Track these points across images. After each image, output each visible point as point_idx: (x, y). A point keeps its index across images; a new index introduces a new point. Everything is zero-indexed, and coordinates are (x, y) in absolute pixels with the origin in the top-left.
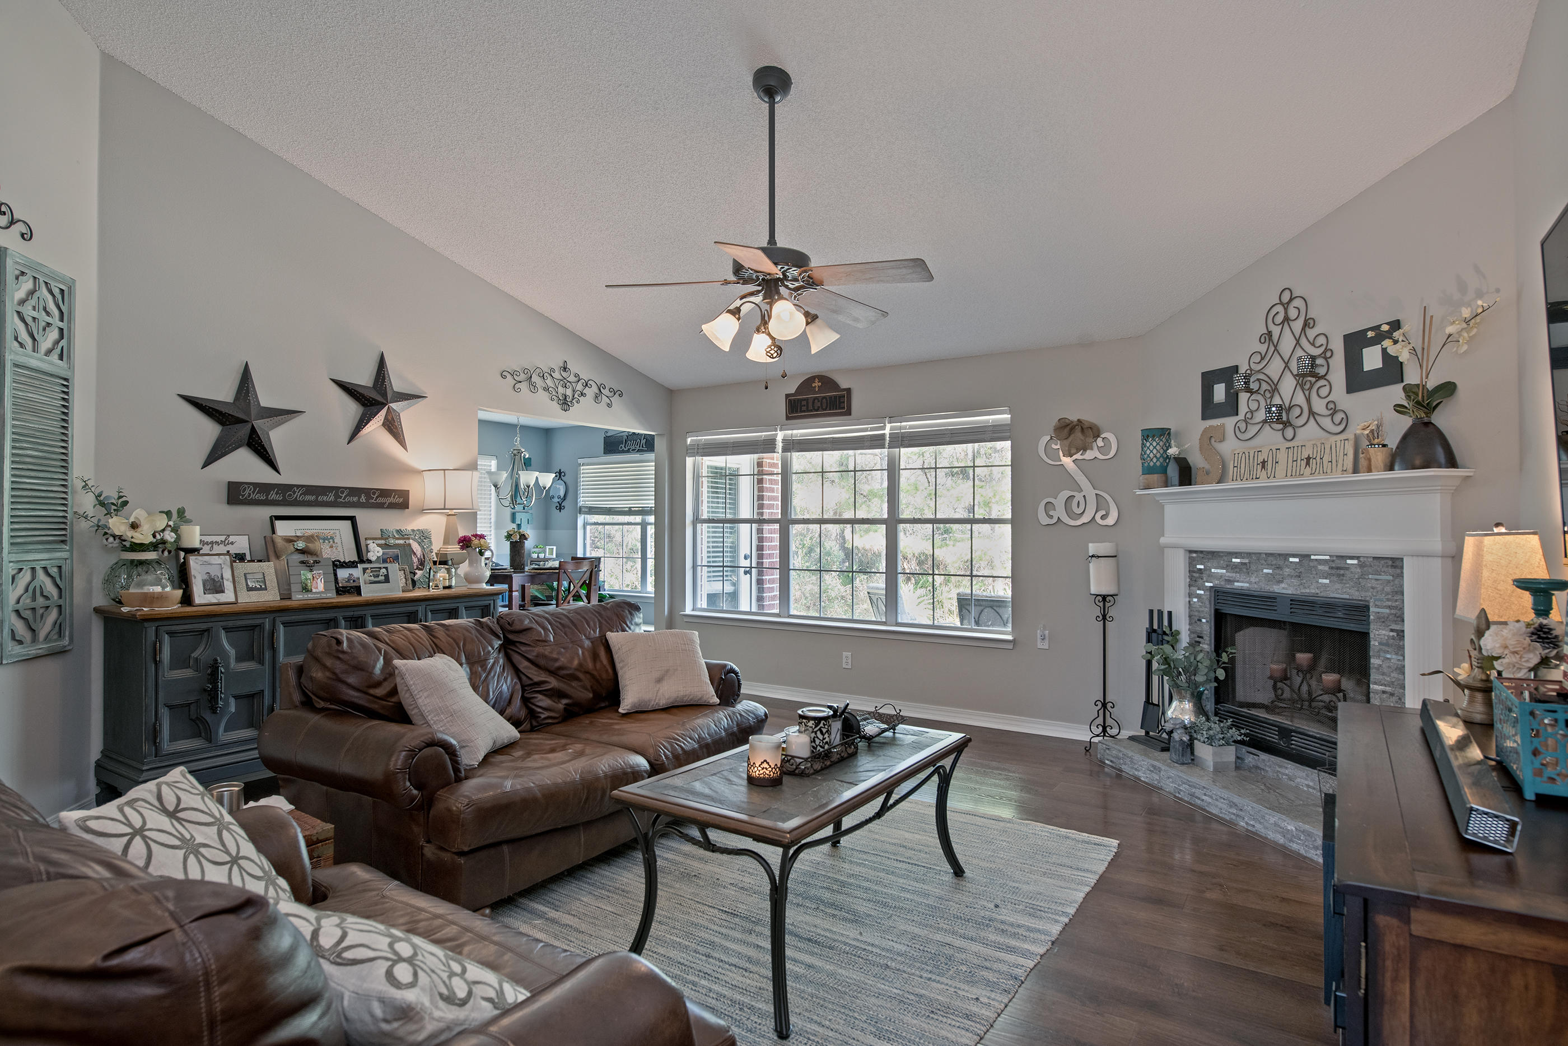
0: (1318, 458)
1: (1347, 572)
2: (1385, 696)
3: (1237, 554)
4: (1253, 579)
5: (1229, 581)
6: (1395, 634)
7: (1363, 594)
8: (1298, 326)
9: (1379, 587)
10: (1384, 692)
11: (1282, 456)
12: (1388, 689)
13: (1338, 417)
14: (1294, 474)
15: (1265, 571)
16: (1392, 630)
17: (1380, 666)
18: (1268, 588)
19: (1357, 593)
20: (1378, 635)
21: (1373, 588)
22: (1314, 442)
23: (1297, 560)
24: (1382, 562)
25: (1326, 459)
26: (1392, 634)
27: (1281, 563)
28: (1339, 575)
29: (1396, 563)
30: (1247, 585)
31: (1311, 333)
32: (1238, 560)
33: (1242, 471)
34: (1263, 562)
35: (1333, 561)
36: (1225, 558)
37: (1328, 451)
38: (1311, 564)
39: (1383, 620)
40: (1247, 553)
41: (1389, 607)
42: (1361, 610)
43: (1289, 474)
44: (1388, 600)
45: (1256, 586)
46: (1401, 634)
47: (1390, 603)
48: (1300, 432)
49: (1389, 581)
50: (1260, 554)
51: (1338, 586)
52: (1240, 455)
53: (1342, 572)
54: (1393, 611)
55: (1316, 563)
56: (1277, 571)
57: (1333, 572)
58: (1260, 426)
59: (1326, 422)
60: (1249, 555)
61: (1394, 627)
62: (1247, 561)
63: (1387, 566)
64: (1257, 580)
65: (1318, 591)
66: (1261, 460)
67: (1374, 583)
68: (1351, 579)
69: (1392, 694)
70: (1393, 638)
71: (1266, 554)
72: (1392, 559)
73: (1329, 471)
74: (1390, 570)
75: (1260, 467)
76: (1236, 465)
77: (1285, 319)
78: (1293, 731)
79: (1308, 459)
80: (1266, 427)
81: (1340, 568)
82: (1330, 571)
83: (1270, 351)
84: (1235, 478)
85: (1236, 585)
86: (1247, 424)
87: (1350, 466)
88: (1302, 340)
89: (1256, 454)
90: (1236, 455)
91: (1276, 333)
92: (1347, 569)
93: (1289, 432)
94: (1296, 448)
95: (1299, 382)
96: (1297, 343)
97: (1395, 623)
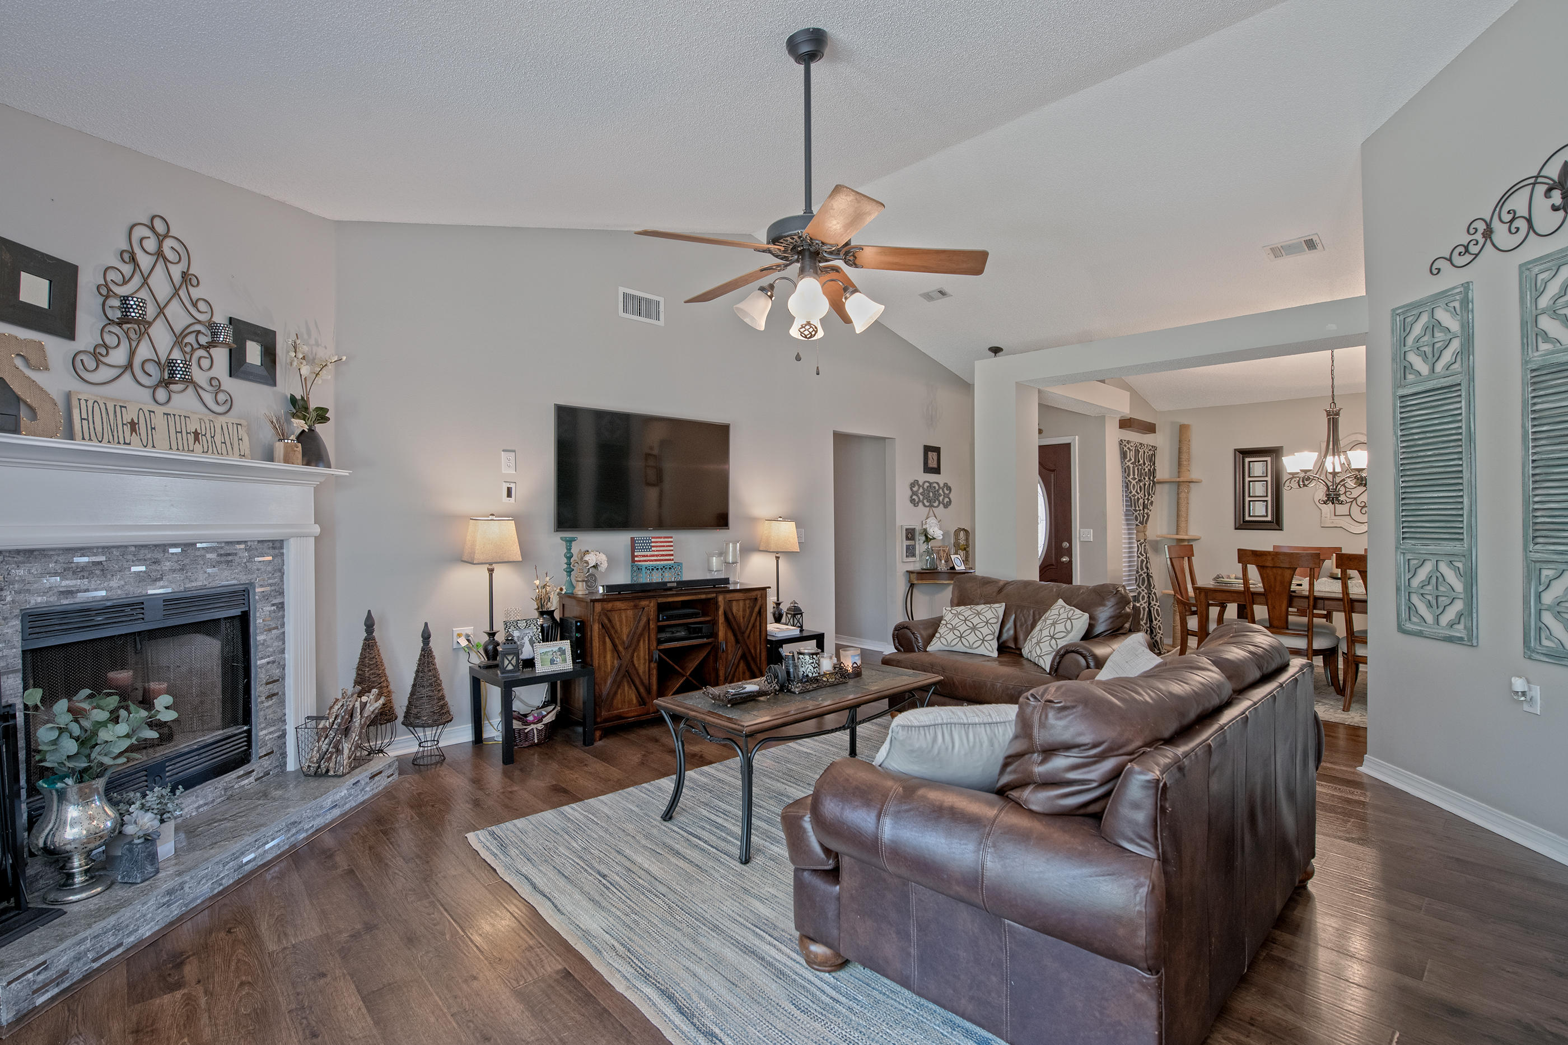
0: (208, 436)
1: (236, 558)
2: (269, 666)
3: (83, 551)
4: (114, 583)
5: (69, 593)
6: (275, 607)
7: (250, 577)
8: (176, 271)
9: (262, 568)
10: (268, 663)
11: (159, 421)
12: (271, 659)
13: (221, 397)
14: (181, 448)
15: (134, 569)
16: (273, 605)
17: (265, 640)
18: (138, 591)
19: (244, 578)
20: (261, 616)
21: (258, 570)
22: (200, 417)
23: (179, 550)
24: (266, 545)
25: (218, 438)
26: (273, 608)
27: (159, 555)
28: (228, 562)
29: (277, 546)
30: (103, 593)
31: (196, 293)
32: (85, 559)
33: (99, 429)
34: (130, 557)
35: (222, 548)
36: (61, 559)
37: (218, 430)
38: (198, 553)
39: (266, 597)
40: (103, 548)
41: (270, 585)
42: (244, 593)
43: (174, 446)
44: (269, 578)
45: (119, 592)
46: (281, 606)
47: (271, 581)
48: (176, 399)
49: (270, 562)
50: (126, 547)
51: (226, 573)
52: (90, 404)
53: (230, 558)
54: (273, 588)
55: (203, 552)
56: (154, 567)
57: (222, 559)
58: (119, 371)
59: (208, 398)
60: (106, 549)
61: (275, 601)
62: (102, 558)
63: (269, 548)
64: (122, 583)
65: (205, 583)
66: (127, 419)
67: (259, 566)
68: (239, 564)
69: (274, 662)
70: (274, 611)
71: (135, 546)
72: (273, 541)
73: (225, 452)
74: (271, 551)
75: (127, 429)
76: (84, 416)
77: (160, 254)
78: (167, 761)
79: (196, 434)
80: (127, 377)
81: (229, 554)
82: (218, 559)
83: (137, 280)
84: (87, 436)
85: (81, 597)
86: (98, 362)
87: (247, 452)
88: (182, 293)
89: (118, 409)
90: (83, 402)
91: (145, 261)
92: (236, 554)
93: (161, 394)
94: (177, 417)
95: (179, 339)
96: (176, 292)
97: (275, 597)
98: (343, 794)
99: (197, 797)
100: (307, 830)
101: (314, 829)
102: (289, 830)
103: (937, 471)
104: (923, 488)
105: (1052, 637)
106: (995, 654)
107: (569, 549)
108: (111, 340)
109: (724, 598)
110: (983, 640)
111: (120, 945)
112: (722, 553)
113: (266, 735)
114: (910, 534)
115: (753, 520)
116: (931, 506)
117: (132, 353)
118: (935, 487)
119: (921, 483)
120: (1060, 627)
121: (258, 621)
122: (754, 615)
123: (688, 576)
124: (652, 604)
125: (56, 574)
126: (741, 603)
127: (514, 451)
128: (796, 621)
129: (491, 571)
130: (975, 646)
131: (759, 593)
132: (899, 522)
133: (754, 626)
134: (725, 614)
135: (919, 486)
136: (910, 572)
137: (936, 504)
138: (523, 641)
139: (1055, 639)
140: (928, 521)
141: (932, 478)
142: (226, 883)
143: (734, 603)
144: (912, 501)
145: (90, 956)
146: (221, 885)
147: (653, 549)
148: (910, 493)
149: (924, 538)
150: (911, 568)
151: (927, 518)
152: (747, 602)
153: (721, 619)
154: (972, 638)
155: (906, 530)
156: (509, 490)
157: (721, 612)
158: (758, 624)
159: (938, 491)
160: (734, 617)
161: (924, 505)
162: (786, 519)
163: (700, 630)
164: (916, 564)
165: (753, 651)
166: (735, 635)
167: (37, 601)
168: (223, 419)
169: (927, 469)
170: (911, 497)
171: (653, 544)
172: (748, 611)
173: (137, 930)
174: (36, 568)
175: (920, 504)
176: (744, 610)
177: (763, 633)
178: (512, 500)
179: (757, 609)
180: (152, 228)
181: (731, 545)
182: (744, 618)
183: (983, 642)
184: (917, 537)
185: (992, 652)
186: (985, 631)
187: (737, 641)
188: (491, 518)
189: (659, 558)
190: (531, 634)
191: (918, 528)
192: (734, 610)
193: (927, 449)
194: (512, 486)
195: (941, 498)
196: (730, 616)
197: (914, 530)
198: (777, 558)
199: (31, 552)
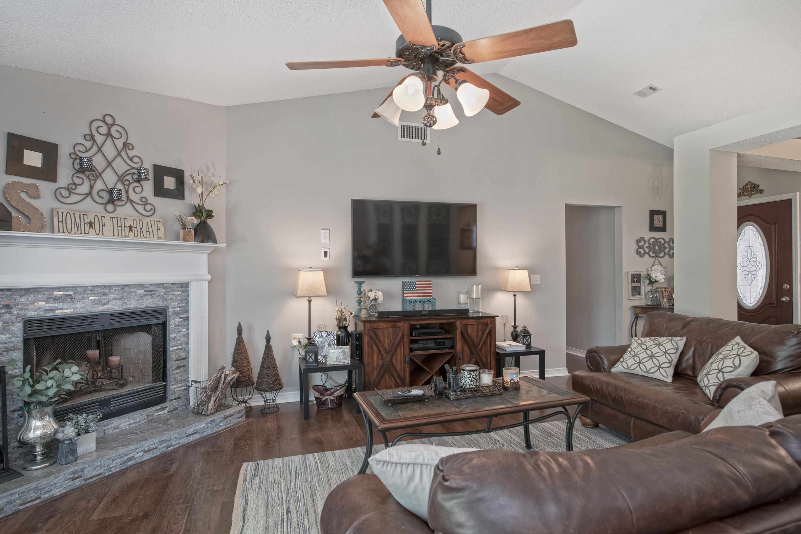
0: (138, 228)
1: (156, 292)
2: (178, 351)
3: (59, 289)
4: (79, 305)
5: (51, 310)
6: (182, 319)
7: (166, 303)
8: (119, 144)
9: (174, 298)
10: (177, 349)
11: (107, 221)
12: (179, 347)
13: (148, 207)
14: (120, 235)
15: (91, 298)
16: (181, 318)
17: (175, 337)
19: (162, 303)
20: (173, 323)
21: (171, 299)
22: (134, 218)
23: (120, 288)
24: (176, 285)
25: (145, 229)
26: (181, 320)
27: (107, 291)
28: (151, 295)
29: (184, 286)
30: (72, 311)
31: (131, 153)
32: (62, 293)
34: (89, 292)
35: (147, 287)
36: (46, 293)
37: (145, 225)
39: (176, 314)
40: (72, 287)
41: (179, 307)
42: (162, 312)
43: (116, 234)
44: (178, 304)
45: (82, 310)
46: (187, 319)
47: (180, 305)
48: (119, 209)
49: (179, 295)
50: (86, 287)
51: (150, 301)
52: (64, 214)
53: (153, 293)
54: (181, 309)
55: (135, 289)
56: (103, 297)
57: (147, 293)
58: (83, 197)
59: (140, 208)
60: (73, 288)
61: (182, 316)
62: (72, 293)
63: (179, 287)
64: (84, 305)
65: (136, 306)
66: (87, 220)
67: (172, 297)
68: (158, 296)
69: (181, 349)
70: (182, 322)
71: (92, 286)
72: (181, 284)
73: (148, 236)
74: (180, 289)
75: (87, 227)
76: (60, 220)
77: (109, 134)
78: (112, 398)
79: (131, 228)
80: (89, 199)
81: (152, 291)
82: (145, 293)
83: (95, 149)
84: (61, 230)
85: (58, 312)
86: (70, 192)
87: (163, 236)
88: (123, 154)
89: (82, 216)
90: (60, 214)
91: (99, 139)
92: (156, 291)
93: (110, 207)
94: (119, 219)
95: (121, 179)
96: (119, 154)
97: (183, 314)
98: (202, 426)
99: (129, 419)
100: (174, 445)
101: (180, 445)
102: (161, 444)
103: (663, 229)
104: (649, 243)
105: (720, 371)
106: (670, 380)
107: (360, 288)
108: (77, 181)
109: (461, 323)
110: (659, 367)
111: (40, 498)
112: (469, 293)
113: (175, 388)
114: (636, 278)
115: (498, 269)
116: (657, 256)
117: (91, 188)
118: (660, 242)
119: (646, 239)
120: (728, 362)
121: (171, 327)
122: (485, 335)
123: (440, 306)
124: (406, 325)
125: (43, 301)
126: (475, 327)
127: (329, 229)
128: (525, 341)
129: (310, 301)
130: (651, 371)
131: (489, 320)
132: (625, 269)
133: (485, 342)
134: (462, 333)
135: (645, 241)
136: (635, 307)
137: (662, 254)
138: (324, 345)
139: (723, 372)
140: (653, 268)
141: (658, 235)
142: (114, 470)
143: (469, 327)
144: (638, 253)
145: (18, 502)
146: (110, 471)
147: (417, 289)
148: (636, 247)
149: (648, 281)
150: (637, 303)
151: (653, 266)
152: (480, 326)
153: (459, 337)
154: (649, 365)
155: (632, 275)
156: (326, 253)
157: (458, 332)
158: (488, 341)
159: (663, 245)
160: (469, 337)
161: (650, 256)
162: (521, 268)
163: (443, 344)
164: (641, 301)
165: (484, 360)
166: (470, 348)
167: (31, 314)
168: (148, 219)
169: (653, 228)
170: (637, 250)
171: (417, 286)
172: (480, 332)
173: (51, 491)
174: (31, 298)
175: (646, 255)
176: (477, 332)
177: (493, 348)
178: (327, 259)
179: (487, 331)
180: (104, 121)
181: (475, 286)
182: (477, 337)
183: (659, 369)
184: (642, 280)
185: (667, 377)
186: (662, 359)
187: (472, 353)
188: (310, 269)
189: (421, 295)
190: (330, 340)
191: (644, 273)
192: (469, 331)
193: (653, 213)
194: (328, 250)
195: (667, 251)
196: (466, 335)
197: (639, 275)
198: (515, 296)
199: (29, 289)
